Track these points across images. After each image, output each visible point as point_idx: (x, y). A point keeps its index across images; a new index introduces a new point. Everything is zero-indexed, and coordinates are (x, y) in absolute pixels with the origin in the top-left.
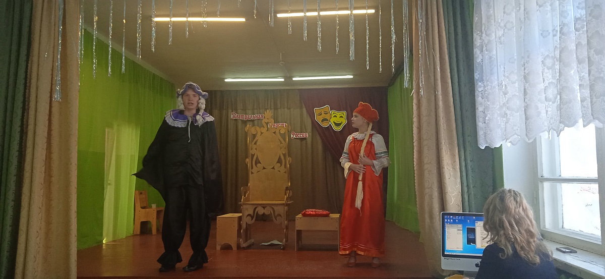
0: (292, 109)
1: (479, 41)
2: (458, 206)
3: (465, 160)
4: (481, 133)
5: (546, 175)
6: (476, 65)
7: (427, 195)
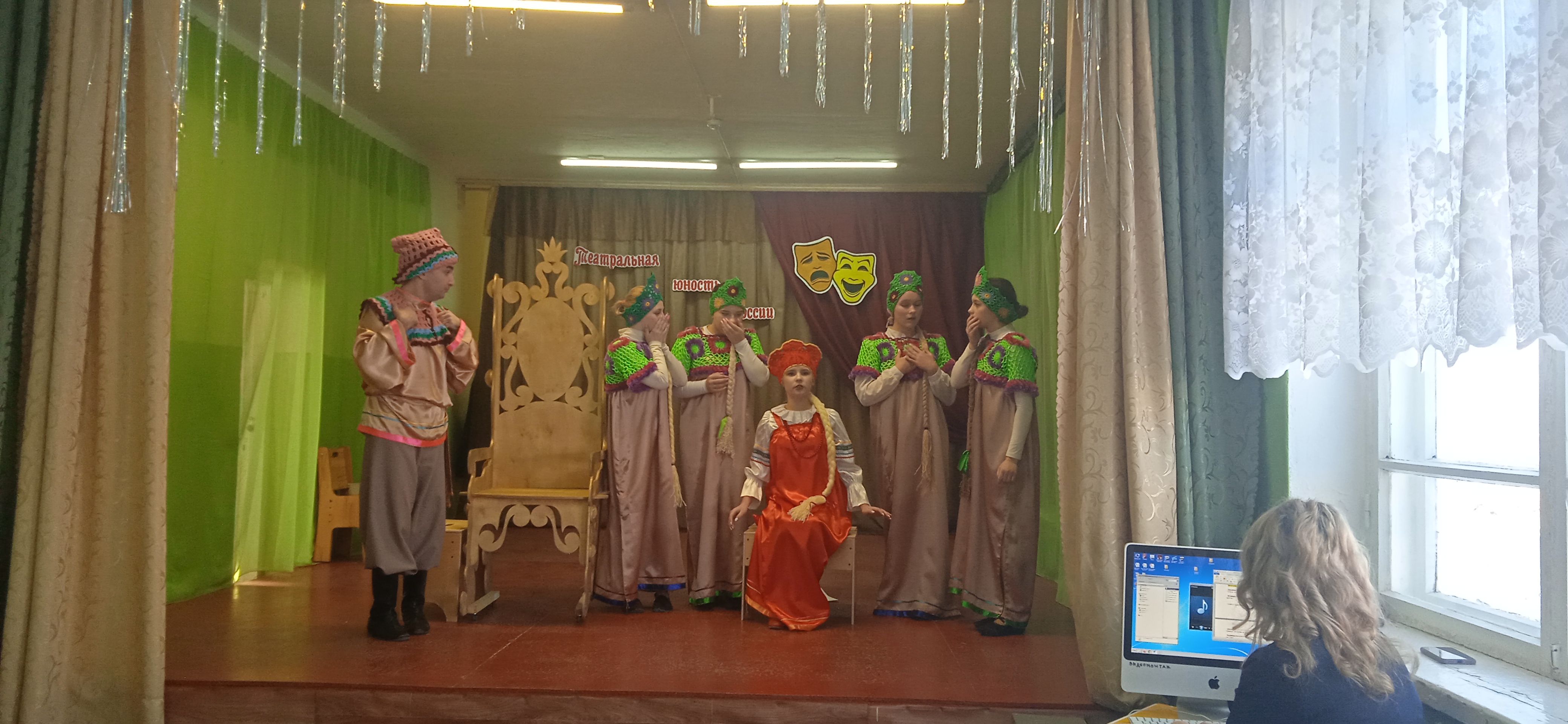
0: (734, 245)
1: (1239, 95)
2: (1168, 524)
3: (1190, 405)
4: (1233, 338)
5: (1399, 453)
6: (1228, 160)
7: (1088, 494)
